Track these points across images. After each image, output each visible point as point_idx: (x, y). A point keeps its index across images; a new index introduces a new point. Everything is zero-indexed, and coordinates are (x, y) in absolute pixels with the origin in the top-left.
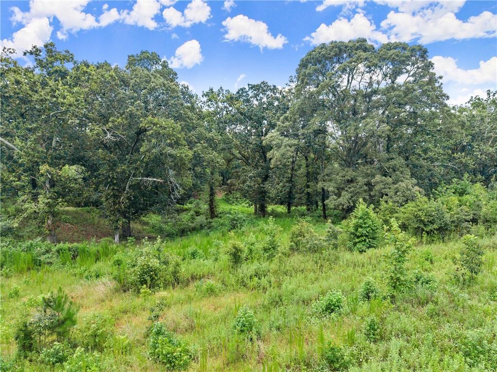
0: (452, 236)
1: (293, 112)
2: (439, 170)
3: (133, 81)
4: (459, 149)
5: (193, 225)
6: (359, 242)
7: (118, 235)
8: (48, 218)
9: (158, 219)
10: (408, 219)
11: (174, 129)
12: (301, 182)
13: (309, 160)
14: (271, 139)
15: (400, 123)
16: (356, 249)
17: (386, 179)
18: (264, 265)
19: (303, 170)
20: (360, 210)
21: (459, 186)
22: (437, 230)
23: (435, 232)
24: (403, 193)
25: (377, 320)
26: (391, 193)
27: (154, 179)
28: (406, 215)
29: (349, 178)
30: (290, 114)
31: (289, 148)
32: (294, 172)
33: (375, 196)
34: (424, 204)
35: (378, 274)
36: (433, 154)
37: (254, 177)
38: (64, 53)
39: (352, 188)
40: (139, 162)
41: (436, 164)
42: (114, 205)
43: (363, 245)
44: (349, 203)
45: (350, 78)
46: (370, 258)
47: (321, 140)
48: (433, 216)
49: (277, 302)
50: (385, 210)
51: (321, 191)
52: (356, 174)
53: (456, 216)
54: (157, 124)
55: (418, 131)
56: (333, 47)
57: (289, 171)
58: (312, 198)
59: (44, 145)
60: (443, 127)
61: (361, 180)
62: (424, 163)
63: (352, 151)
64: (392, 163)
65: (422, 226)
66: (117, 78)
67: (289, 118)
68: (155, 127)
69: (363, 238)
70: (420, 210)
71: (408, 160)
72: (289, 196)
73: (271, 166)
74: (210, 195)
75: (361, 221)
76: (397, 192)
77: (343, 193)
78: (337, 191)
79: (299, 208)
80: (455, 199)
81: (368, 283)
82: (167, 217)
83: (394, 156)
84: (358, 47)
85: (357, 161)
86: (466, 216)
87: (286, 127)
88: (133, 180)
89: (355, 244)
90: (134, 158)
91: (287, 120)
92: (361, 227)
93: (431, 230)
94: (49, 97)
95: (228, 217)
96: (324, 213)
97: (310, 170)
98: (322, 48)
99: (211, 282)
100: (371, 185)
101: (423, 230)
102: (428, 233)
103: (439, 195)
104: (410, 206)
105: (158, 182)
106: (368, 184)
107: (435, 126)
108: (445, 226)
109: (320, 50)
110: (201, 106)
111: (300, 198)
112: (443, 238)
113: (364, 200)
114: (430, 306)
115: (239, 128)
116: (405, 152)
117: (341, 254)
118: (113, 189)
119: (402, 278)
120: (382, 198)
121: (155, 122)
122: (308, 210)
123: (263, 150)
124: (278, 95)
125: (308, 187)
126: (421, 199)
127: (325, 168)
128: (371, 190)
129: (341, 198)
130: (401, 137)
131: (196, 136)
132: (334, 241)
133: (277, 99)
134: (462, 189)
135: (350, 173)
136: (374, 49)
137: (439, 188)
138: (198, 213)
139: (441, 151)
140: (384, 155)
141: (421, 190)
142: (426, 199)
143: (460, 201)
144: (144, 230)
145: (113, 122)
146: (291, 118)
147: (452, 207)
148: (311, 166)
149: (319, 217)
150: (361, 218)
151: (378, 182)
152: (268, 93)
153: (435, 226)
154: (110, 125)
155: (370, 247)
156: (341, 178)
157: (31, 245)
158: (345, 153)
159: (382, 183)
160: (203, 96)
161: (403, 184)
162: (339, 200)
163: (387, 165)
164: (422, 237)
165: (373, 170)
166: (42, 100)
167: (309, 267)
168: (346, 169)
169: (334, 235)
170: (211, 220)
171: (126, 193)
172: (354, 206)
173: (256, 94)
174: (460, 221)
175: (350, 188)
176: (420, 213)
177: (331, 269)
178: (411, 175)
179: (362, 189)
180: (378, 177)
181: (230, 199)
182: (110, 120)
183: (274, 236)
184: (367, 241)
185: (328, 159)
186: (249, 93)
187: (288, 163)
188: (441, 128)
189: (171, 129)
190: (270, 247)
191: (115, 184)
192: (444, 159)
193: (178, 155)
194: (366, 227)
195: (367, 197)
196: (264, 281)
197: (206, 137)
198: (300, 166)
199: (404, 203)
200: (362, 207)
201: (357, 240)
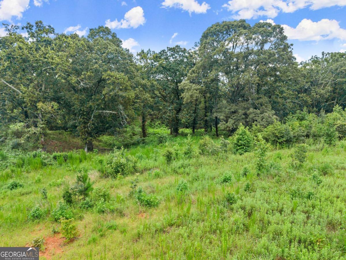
0: (294, 145)
1: (198, 67)
2: (289, 104)
3: (96, 48)
4: (303, 91)
5: (132, 142)
6: (240, 149)
7: (87, 148)
8: (42, 137)
9: (108, 138)
10: (269, 135)
11: (124, 79)
12: (201, 113)
13: (207, 98)
14: (185, 85)
15: (266, 75)
16: (238, 153)
17: (256, 111)
18: (186, 161)
19: (202, 105)
20: (240, 130)
21: (300, 115)
22: (285, 141)
23: (284, 142)
24: (267, 120)
25: (250, 183)
26: (259, 120)
27: (111, 112)
28: (268, 133)
29: (233, 110)
30: (196, 68)
31: (196, 92)
32: (197, 107)
33: (249, 122)
34: (278, 126)
35: (250, 165)
36: (286, 94)
37: (172, 110)
38: (47, 27)
39: (235, 116)
40: (100, 101)
41: (288, 101)
42: (84, 128)
43: (242, 150)
44: (233, 126)
45: (235, 46)
46: (246, 157)
47: (216, 86)
48: (283, 133)
49: (196, 179)
50: (255, 130)
51: (215, 119)
52: (238, 108)
53: (297, 133)
54: (113, 76)
55: (277, 80)
56: (224, 25)
57: (194, 106)
58: (208, 123)
59: (38, 90)
60: (292, 77)
61: (241, 112)
62: (279, 100)
63: (235, 93)
64: (260, 100)
65: (276, 139)
66: (86, 45)
67: (195, 71)
68: (112, 78)
69: (242, 147)
70: (275, 130)
71: (270, 98)
72: (194, 122)
73: (183, 103)
74: (143, 122)
75: (241, 136)
76: (263, 119)
77: (230, 120)
78: (225, 119)
79: (199, 130)
80: (297, 123)
81: (245, 168)
82: (118, 136)
83: (261, 96)
84: (240, 25)
85: (238, 99)
86: (302, 133)
87: (193, 77)
88: (96, 112)
89: (237, 150)
90: (97, 98)
91: (194, 73)
92: (241, 140)
93: (282, 142)
94: (42, 59)
95: (157, 136)
96: (217, 133)
97: (207, 105)
98: (217, 26)
99: (157, 171)
100: (247, 115)
101: (277, 142)
102: (280, 143)
103: (288, 121)
104: (270, 128)
105: (114, 114)
106: (245, 114)
107: (288, 77)
108: (290, 139)
109: (216, 27)
110: (136, 62)
111: (200, 124)
112: (289, 146)
113: (243, 124)
114: (277, 177)
115: (160, 76)
116: (269, 93)
117: (229, 156)
118: (84, 118)
119: (263, 164)
120: (254, 123)
121: (112, 75)
122: (206, 131)
123: (177, 92)
124: (186, 54)
125: (206, 116)
126: (277, 123)
127: (217, 104)
128: (246, 118)
129: (228, 123)
130: (266, 83)
131: (135, 83)
132: (225, 148)
133: (186, 57)
134: (302, 117)
135: (234, 107)
136: (250, 26)
137: (289, 117)
138: (134, 134)
139: (291, 93)
140: (255, 95)
141: (277, 117)
142: (280, 123)
143: (300, 124)
144: (100, 145)
145: (85, 74)
146: (196, 71)
147: (295, 127)
148: (207, 102)
149: (213, 135)
150: (241, 135)
151: (251, 113)
152: (180, 53)
153: (284, 139)
154: (83, 76)
155: (246, 151)
156: (228, 111)
157: (36, 153)
158: (231, 94)
159: (253, 114)
160: (137, 55)
161: (267, 114)
162: (227, 124)
163: (257, 102)
164: (277, 145)
165: (248, 105)
166: (36, 60)
167: (212, 162)
168: (231, 105)
169: (225, 145)
170: (144, 138)
171: (92, 121)
172: (237, 128)
173: (173, 54)
174: (299, 136)
175: (234, 117)
176: (276, 131)
177: (224, 163)
178: (272, 108)
179: (241, 117)
180: (251, 110)
181: (153, 124)
182: (83, 73)
183: (190, 146)
184: (245, 148)
185: (220, 97)
186: (168, 53)
187: (193, 101)
188: (291, 78)
189: (123, 79)
190: (189, 151)
191: (84, 115)
192: (293, 97)
193: (127, 96)
194: (244, 140)
195: (244, 122)
196: (187, 170)
197: (141, 84)
198: (200, 102)
199: (266, 126)
200: (241, 128)
201: (238, 148)
